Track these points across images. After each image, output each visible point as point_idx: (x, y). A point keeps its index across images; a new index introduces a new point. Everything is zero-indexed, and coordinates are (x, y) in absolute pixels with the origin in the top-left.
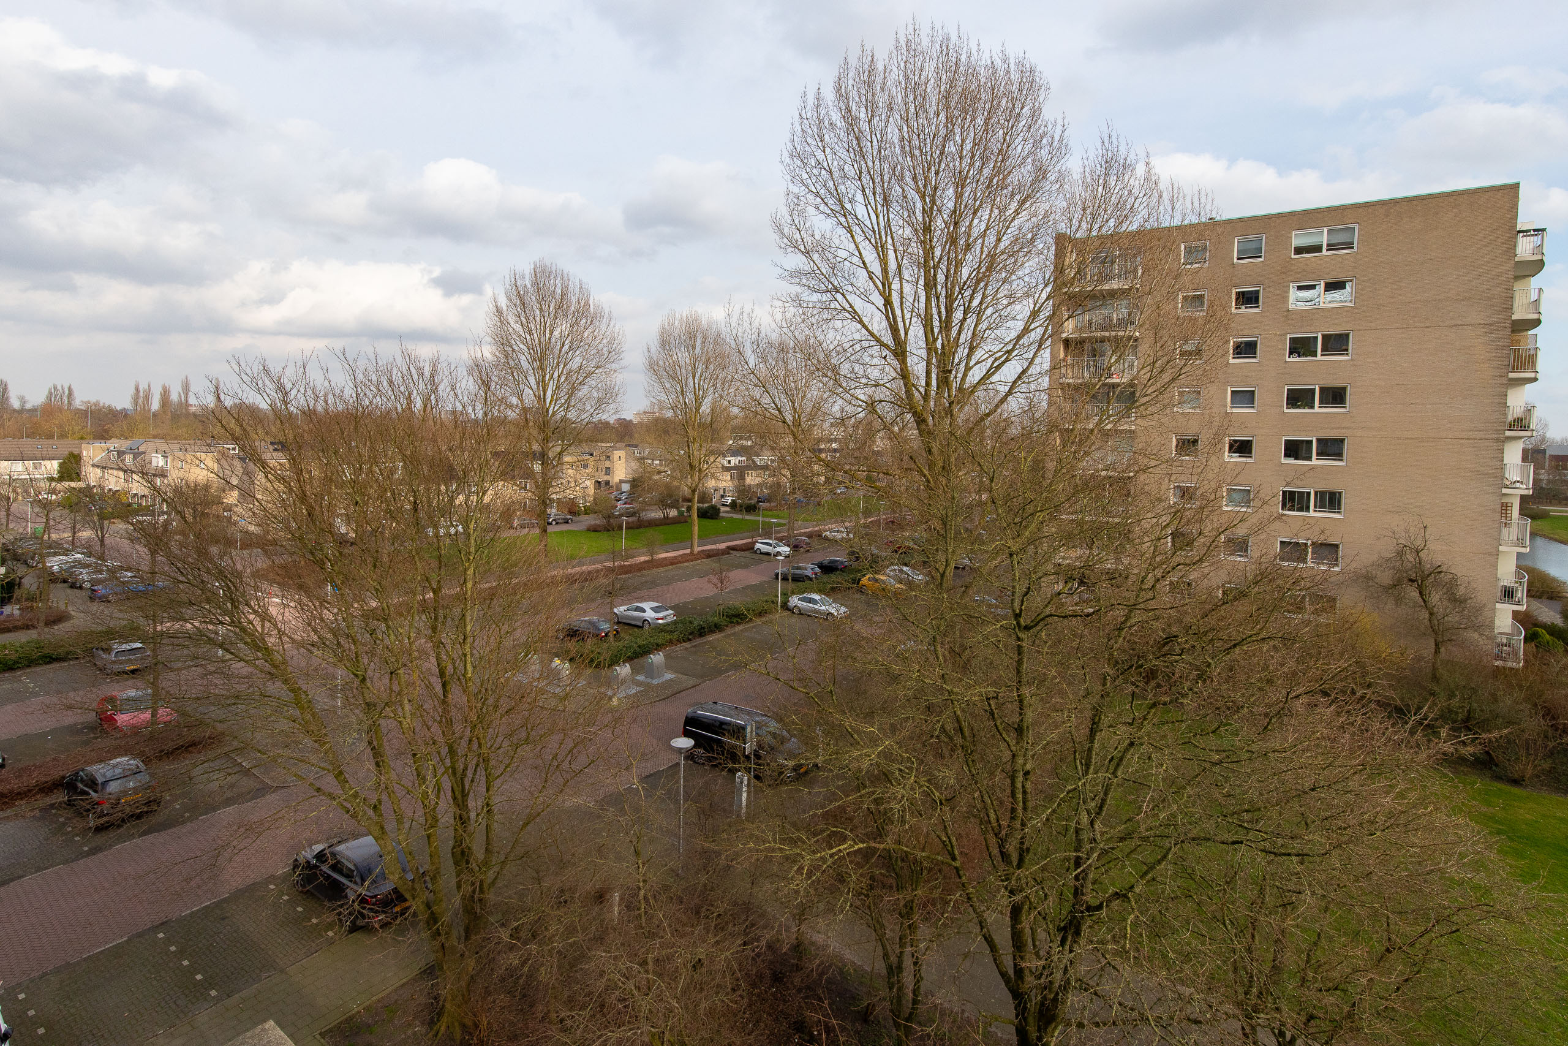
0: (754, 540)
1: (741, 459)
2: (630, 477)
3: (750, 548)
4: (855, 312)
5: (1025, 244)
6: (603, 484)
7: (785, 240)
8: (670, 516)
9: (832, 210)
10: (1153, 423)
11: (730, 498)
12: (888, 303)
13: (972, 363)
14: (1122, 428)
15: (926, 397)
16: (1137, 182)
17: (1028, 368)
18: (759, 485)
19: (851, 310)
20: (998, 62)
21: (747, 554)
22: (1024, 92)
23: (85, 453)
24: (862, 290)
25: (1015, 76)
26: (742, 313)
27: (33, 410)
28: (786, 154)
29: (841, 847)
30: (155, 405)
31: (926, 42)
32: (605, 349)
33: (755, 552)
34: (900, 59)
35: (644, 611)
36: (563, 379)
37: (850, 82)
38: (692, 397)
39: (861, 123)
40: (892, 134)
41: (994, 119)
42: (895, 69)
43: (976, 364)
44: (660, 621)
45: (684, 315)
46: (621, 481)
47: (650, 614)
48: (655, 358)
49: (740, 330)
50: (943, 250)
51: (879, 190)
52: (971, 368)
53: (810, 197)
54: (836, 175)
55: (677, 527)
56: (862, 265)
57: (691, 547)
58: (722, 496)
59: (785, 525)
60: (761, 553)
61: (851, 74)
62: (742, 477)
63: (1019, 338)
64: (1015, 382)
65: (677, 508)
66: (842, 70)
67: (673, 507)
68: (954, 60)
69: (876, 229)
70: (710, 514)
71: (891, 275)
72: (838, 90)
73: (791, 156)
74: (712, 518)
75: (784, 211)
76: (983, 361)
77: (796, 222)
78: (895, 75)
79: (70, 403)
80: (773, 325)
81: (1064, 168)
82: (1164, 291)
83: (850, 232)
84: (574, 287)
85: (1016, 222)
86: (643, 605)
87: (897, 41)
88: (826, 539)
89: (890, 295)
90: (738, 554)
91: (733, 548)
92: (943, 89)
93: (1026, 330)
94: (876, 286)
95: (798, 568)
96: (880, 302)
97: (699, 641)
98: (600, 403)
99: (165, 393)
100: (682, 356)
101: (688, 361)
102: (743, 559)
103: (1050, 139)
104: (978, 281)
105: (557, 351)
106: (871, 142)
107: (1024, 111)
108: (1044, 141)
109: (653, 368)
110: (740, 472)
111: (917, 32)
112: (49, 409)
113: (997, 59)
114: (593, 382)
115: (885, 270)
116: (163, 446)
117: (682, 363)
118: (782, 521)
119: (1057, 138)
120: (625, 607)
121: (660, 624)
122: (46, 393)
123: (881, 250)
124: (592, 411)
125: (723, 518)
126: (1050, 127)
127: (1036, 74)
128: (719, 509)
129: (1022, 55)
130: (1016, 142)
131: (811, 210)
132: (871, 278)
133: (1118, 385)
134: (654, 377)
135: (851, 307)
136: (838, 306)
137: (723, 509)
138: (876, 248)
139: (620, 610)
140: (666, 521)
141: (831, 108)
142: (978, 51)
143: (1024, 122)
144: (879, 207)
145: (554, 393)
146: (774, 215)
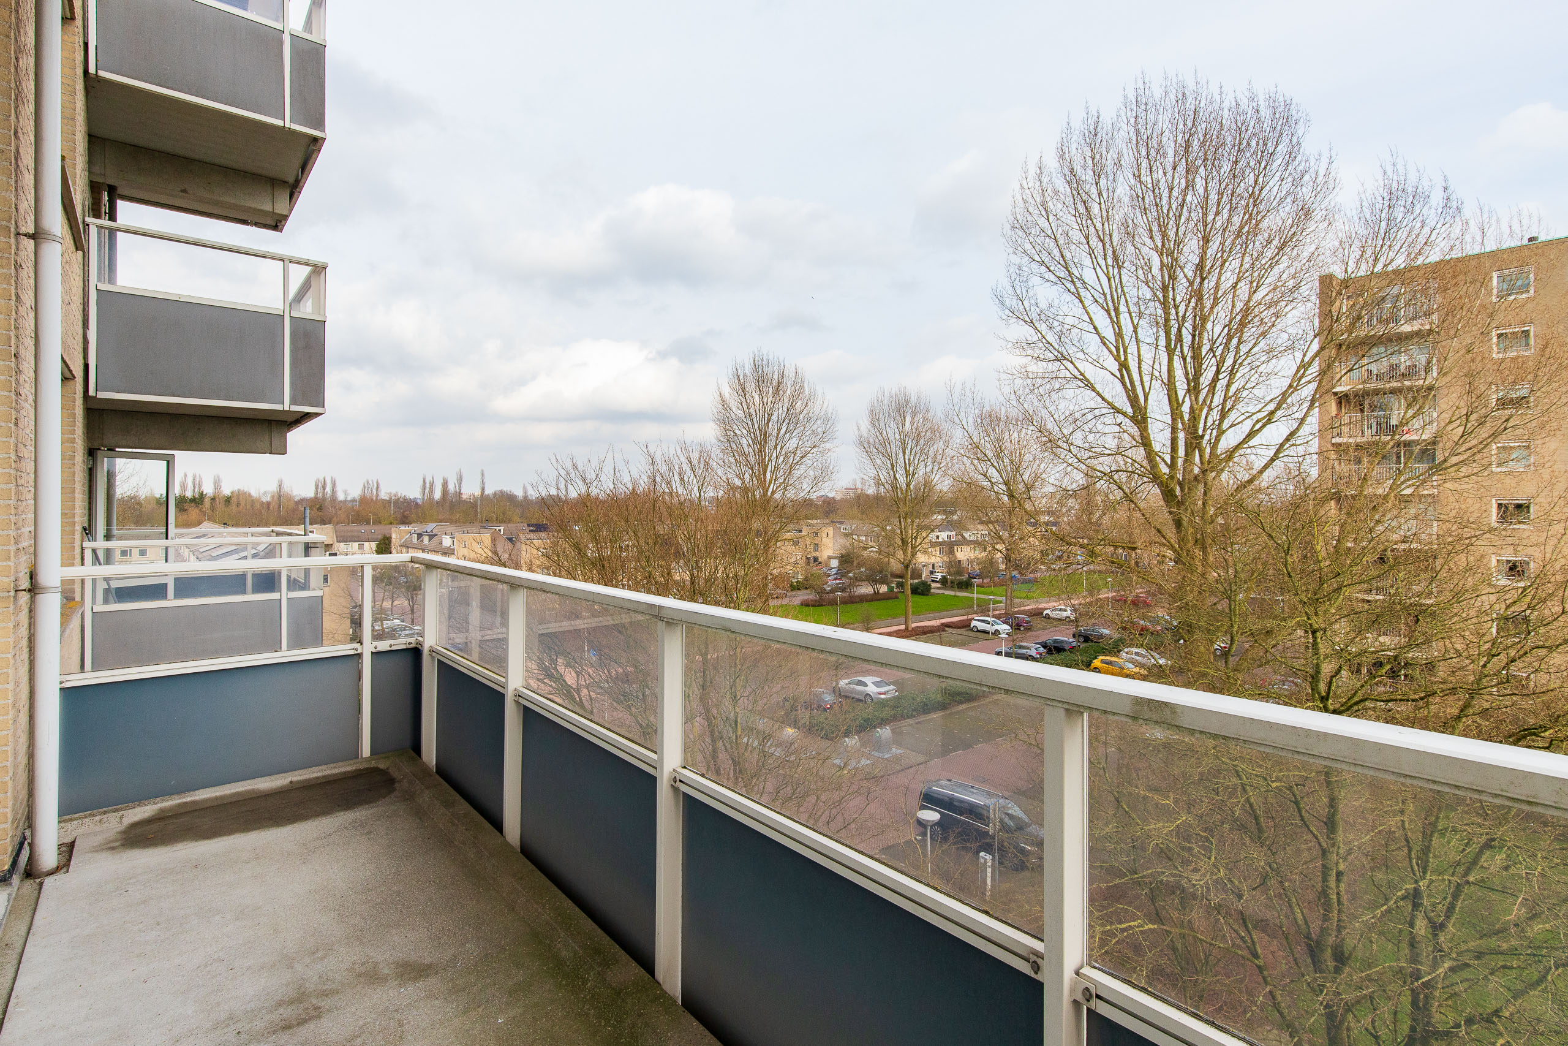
0: (970, 617)
1: (949, 533)
2: (838, 553)
3: (965, 625)
4: (1087, 380)
5: (1289, 293)
6: (812, 560)
7: (1007, 312)
8: (881, 592)
9: (1059, 277)
10: (1469, 486)
11: (940, 574)
12: (1124, 366)
13: (1224, 427)
14: (1426, 492)
15: (1172, 465)
16: (1433, 211)
17: (1297, 429)
18: (970, 561)
19: (1081, 377)
20: (1244, 103)
21: (963, 631)
22: (1279, 128)
23: (394, 536)
24: (1095, 357)
25: (1266, 113)
26: (964, 389)
27: (354, 501)
28: (1008, 227)
29: (1132, 924)
30: (438, 495)
31: (1158, 93)
32: (819, 429)
33: (972, 630)
34: (1129, 114)
35: (866, 685)
36: (781, 459)
37: (1074, 146)
38: (903, 472)
39: (1088, 186)
40: (1123, 190)
41: (1242, 163)
42: (1124, 127)
43: (1230, 427)
44: (883, 696)
45: (893, 392)
46: (829, 558)
47: (872, 689)
48: (865, 435)
49: (963, 405)
50: (1187, 306)
51: (1110, 253)
52: (1224, 432)
53: (1034, 265)
54: (1061, 242)
55: (889, 603)
56: (1093, 331)
57: (906, 623)
58: (932, 573)
59: (1001, 602)
60: (978, 631)
61: (1075, 138)
62: (951, 552)
63: (1284, 396)
64: (1282, 445)
65: (887, 584)
66: (1064, 135)
67: (883, 583)
68: (1193, 108)
69: (1107, 291)
70: (922, 590)
71: (1127, 339)
72: (1062, 157)
73: (1013, 228)
74: (923, 595)
75: (1005, 283)
76: (1239, 423)
77: (1019, 292)
78: (1125, 133)
79: (377, 495)
80: (1001, 399)
81: (1333, 204)
82: (1475, 331)
83: (1079, 297)
84: (789, 373)
85: (1276, 270)
86: (865, 679)
87: (1125, 97)
88: (1048, 617)
89: (1126, 359)
90: (954, 631)
91: (948, 625)
92: (1180, 137)
93: (1292, 388)
94: (1111, 352)
95: (1021, 647)
96: (1114, 366)
97: (922, 718)
98: (816, 480)
99: (445, 484)
100: (893, 433)
101: (898, 437)
102: (960, 637)
103: (1313, 176)
104: (1230, 338)
105: (775, 434)
106: (1100, 204)
107: (1279, 148)
108: (1307, 178)
109: (864, 445)
110: (949, 547)
111: (1147, 85)
112: (364, 501)
113: (1243, 97)
114: (809, 462)
115: (1119, 335)
116: (451, 529)
117: (892, 439)
118: (999, 598)
119: (1322, 172)
120: (847, 681)
121: (883, 699)
122: (362, 486)
123: (1113, 313)
124: (808, 489)
125: (934, 594)
126: (1312, 161)
127: (1293, 107)
128: (930, 585)
129: (1273, 89)
130: (1271, 184)
131: (1035, 280)
132: (1104, 344)
133: (1416, 443)
134: (864, 455)
135: (1082, 374)
136: (1068, 375)
137: (933, 585)
138: (1108, 311)
139: (843, 683)
140: (876, 597)
141: (1054, 175)
142: (1221, 94)
143: (1280, 160)
144: (1111, 269)
145: (772, 473)
146: (994, 288)
